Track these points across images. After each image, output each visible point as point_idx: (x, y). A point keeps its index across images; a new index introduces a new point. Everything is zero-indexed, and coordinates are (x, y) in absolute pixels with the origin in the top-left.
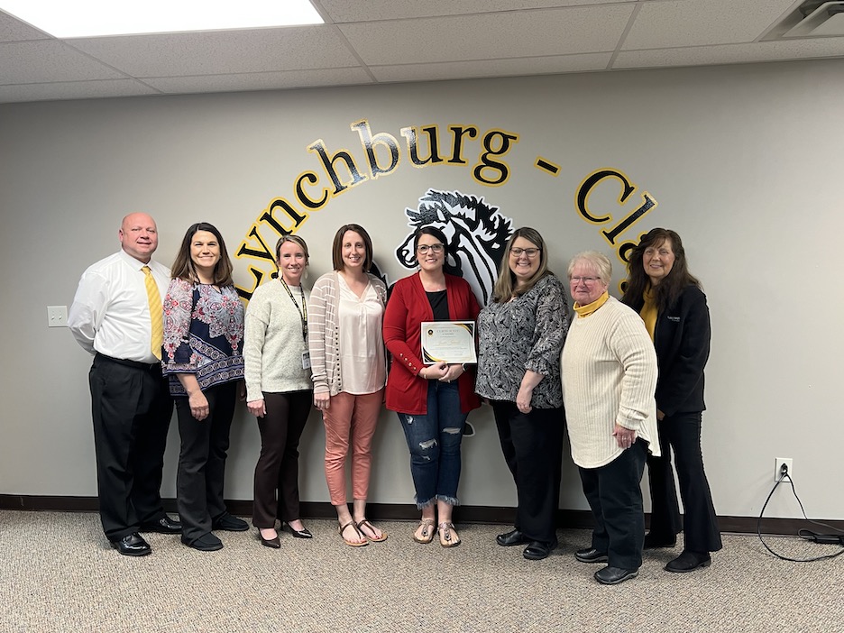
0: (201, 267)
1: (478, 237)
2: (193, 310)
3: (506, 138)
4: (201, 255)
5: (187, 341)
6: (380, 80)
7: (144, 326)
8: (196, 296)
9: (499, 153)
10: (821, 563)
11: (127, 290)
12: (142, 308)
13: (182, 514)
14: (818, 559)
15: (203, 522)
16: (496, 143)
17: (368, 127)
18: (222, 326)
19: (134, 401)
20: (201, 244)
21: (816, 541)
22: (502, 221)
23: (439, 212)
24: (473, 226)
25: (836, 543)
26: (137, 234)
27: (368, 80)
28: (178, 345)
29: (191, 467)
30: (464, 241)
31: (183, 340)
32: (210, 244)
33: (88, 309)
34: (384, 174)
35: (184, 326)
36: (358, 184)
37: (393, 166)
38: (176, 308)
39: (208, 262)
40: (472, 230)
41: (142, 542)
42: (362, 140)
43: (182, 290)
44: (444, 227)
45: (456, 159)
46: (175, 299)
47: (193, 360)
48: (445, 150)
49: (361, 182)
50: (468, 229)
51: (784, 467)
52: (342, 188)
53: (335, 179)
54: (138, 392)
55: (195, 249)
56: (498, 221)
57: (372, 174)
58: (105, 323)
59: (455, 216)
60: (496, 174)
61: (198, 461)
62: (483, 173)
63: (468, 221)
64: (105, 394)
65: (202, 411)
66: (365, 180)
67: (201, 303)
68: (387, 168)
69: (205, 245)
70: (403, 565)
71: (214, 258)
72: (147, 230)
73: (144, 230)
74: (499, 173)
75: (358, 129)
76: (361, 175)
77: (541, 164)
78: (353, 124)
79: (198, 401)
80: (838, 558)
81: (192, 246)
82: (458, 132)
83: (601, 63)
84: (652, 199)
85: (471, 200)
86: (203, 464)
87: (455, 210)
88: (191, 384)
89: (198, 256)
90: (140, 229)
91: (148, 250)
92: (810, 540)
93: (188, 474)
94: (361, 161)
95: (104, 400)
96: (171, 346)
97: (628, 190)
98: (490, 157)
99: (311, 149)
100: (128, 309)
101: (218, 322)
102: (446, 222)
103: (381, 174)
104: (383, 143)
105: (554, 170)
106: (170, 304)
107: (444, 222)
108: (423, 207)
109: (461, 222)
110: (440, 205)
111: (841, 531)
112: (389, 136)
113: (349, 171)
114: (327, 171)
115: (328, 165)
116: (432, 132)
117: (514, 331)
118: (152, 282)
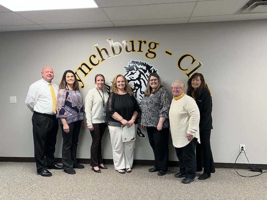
0: (69, 84)
1: (147, 75)
2: (66, 98)
3: (155, 44)
4: (69, 80)
5: (64, 108)
6: (116, 25)
7: (51, 103)
8: (68, 94)
9: (153, 49)
10: (254, 178)
11: (45, 91)
12: (49, 97)
13: (64, 162)
14: (253, 176)
15: (70, 165)
16: (153, 46)
17: (112, 40)
18: (76, 103)
19: (47, 127)
20: (69, 77)
21: (252, 171)
22: (154, 70)
23: (135, 67)
24: (145, 71)
25: (259, 171)
26: (47, 73)
27: (112, 25)
28: (60, 109)
29: (66, 148)
30: (142, 76)
31: (62, 107)
32: (72, 77)
33: (32, 97)
35: (63, 103)
36: (109, 58)
37: (120, 53)
38: (61, 97)
39: (71, 82)
40: (145, 73)
41: (49, 172)
42: (110, 44)
43: (63, 92)
44: (136, 72)
45: (140, 51)
46: (61, 94)
47: (65, 114)
48: (137, 48)
49: (110, 58)
50: (144, 73)
51: (242, 147)
52: (104, 60)
53: (102, 57)
54: (48, 124)
55: (67, 79)
56: (153, 70)
57: (113, 55)
58: (38, 102)
59: (139, 69)
60: (152, 55)
61: (68, 146)
62: (148, 55)
63: (144, 70)
64: (37, 125)
65: (67, 130)
66: (111, 57)
67: (69, 96)
68: (118, 53)
69: (70, 77)
70: (123, 179)
71: (73, 81)
72: (50, 72)
73: (49, 72)
74: (153, 55)
75: (109, 41)
76: (110, 55)
77: (167, 52)
78: (107, 39)
79: (66, 127)
80: (259, 176)
81: (66, 78)
82: (141, 42)
83: (185, 21)
84: (201, 64)
85: (145, 63)
86: (70, 146)
87: (139, 67)
88: (64, 121)
89: (68, 81)
90: (48, 72)
91: (51, 79)
92: (251, 170)
93: (65, 150)
94: (110, 51)
95: (37, 127)
96: (58, 109)
97: (194, 61)
98: (150, 50)
99: (94, 47)
100: (45, 97)
101: (74, 102)
102: (137, 70)
103: (116, 55)
104: (118, 46)
105: (171, 54)
106: (59, 96)
107: (136, 70)
108: (129, 66)
109: (141, 71)
110: (135, 65)
111: (260, 168)
112: (119, 43)
113: (106, 54)
114: (99, 54)
115: (100, 52)
116: (132, 42)
117: (154, 105)
118: (52, 89)
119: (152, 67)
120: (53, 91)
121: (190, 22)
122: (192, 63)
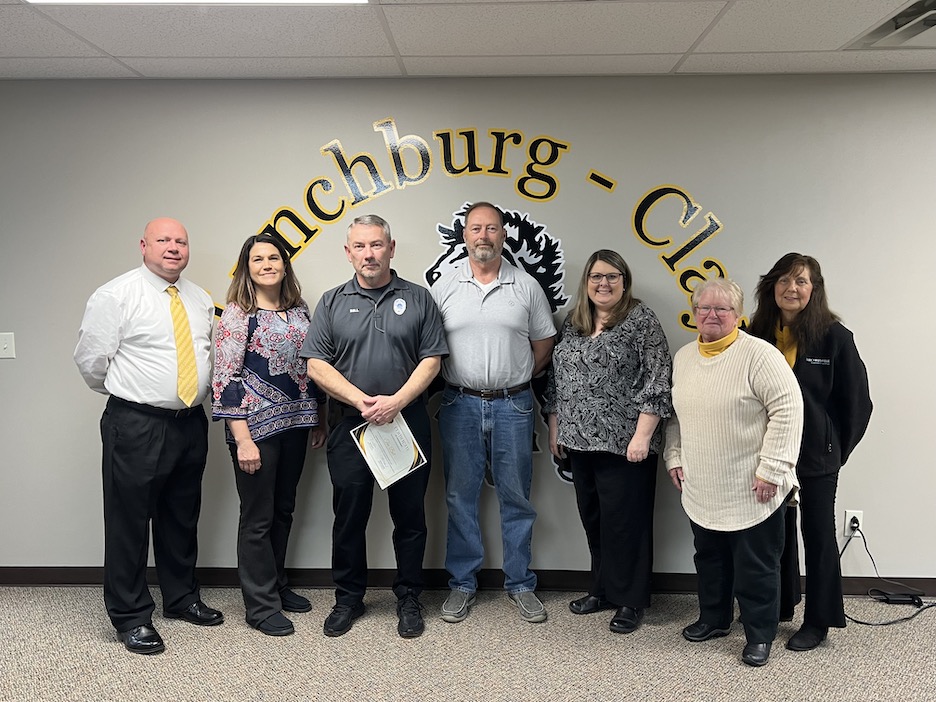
0: (262, 287)
2: (249, 341)
3: (555, 146)
4: (263, 272)
5: (237, 379)
6: (410, 73)
9: (544, 164)
16: (544, 152)
17: (394, 128)
18: (285, 361)
20: (261, 259)
21: (888, 601)
22: (548, 242)
24: (516, 246)
25: (911, 603)
26: (163, 246)
27: (396, 72)
28: (227, 384)
31: (233, 378)
32: (271, 258)
34: (412, 183)
35: (236, 361)
36: (380, 194)
37: (424, 173)
38: (227, 339)
39: (270, 280)
40: (515, 252)
42: (387, 143)
43: (235, 318)
45: (497, 169)
46: (227, 328)
47: (244, 402)
48: (485, 159)
49: (386, 190)
50: (510, 251)
51: (854, 520)
52: (362, 199)
53: (354, 188)
55: (255, 267)
56: (544, 241)
57: (398, 183)
60: (542, 187)
62: (528, 186)
63: (510, 241)
66: (390, 189)
67: (259, 333)
68: (417, 177)
69: (266, 259)
71: (278, 275)
74: (546, 187)
75: (381, 129)
76: (385, 183)
77: (594, 177)
78: (376, 123)
79: (248, 453)
81: (251, 262)
82: (500, 137)
83: (664, 66)
84: (718, 222)
85: (514, 217)
88: (240, 430)
89: (259, 273)
90: (168, 240)
91: (176, 267)
94: (385, 165)
96: (219, 384)
97: (691, 210)
98: (536, 168)
99: (326, 150)
101: (279, 357)
103: (409, 183)
104: (413, 147)
105: (609, 185)
108: (458, 222)
112: (420, 139)
113: (371, 178)
114: (343, 178)
115: (346, 171)
116: (470, 136)
117: (613, 370)
118: (180, 306)
119: (540, 229)
120: (182, 315)
121: (681, 70)
122: (683, 218)
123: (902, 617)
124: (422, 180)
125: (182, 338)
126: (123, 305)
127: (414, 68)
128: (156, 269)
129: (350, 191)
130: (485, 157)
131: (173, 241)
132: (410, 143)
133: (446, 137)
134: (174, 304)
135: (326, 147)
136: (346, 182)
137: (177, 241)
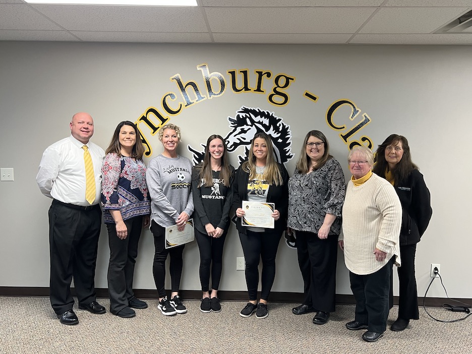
0: (125, 147)
1: (270, 135)
2: (121, 172)
3: (288, 79)
4: (125, 139)
6: (216, 41)
8: (123, 164)
9: (283, 87)
16: (282, 81)
17: (207, 68)
18: (138, 182)
20: (125, 133)
21: (453, 310)
22: (284, 126)
23: (248, 120)
24: (267, 128)
25: (463, 311)
26: (81, 126)
27: (209, 40)
28: (112, 192)
31: (115, 190)
32: (131, 133)
34: (216, 96)
35: (115, 182)
36: (200, 101)
37: (222, 91)
38: (110, 171)
39: (129, 144)
40: (267, 131)
42: (204, 76)
43: (115, 161)
44: (250, 129)
45: (259, 90)
46: (111, 165)
48: (253, 84)
49: (202, 100)
50: (264, 130)
51: (436, 269)
52: (191, 103)
53: (186, 98)
55: (122, 136)
56: (282, 126)
57: (209, 96)
59: (257, 123)
60: (281, 99)
62: (274, 98)
63: (264, 126)
66: (205, 99)
67: (126, 168)
68: (218, 93)
69: (128, 133)
71: (133, 141)
74: (283, 99)
75: (201, 69)
76: (202, 96)
77: (307, 94)
78: (198, 66)
79: (122, 227)
81: (120, 134)
82: (260, 74)
84: (369, 118)
85: (266, 114)
87: (257, 119)
88: (117, 216)
89: (123, 140)
90: (83, 122)
91: (87, 136)
92: (449, 310)
94: (202, 87)
96: (108, 193)
97: (356, 111)
98: (278, 90)
99: (173, 79)
101: (136, 180)
102: (252, 126)
103: (214, 96)
104: (217, 78)
105: (314, 98)
107: (250, 125)
108: (238, 116)
109: (260, 126)
110: (248, 116)
111: (466, 305)
112: (220, 74)
113: (195, 93)
114: (181, 93)
115: (183, 89)
116: (245, 73)
117: (314, 190)
118: (88, 156)
119: (280, 120)
120: (89, 160)
121: (351, 42)
122: (351, 115)
123: (460, 318)
124: (221, 95)
125: (89, 171)
126: (60, 154)
127: (218, 38)
128: (77, 137)
129: (184, 100)
130: (253, 83)
131: (86, 123)
132: (215, 76)
133: (233, 73)
134: (86, 154)
135: (173, 77)
136: (182, 95)
137: (88, 123)
